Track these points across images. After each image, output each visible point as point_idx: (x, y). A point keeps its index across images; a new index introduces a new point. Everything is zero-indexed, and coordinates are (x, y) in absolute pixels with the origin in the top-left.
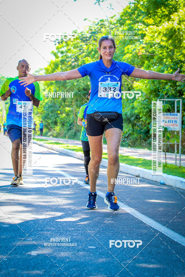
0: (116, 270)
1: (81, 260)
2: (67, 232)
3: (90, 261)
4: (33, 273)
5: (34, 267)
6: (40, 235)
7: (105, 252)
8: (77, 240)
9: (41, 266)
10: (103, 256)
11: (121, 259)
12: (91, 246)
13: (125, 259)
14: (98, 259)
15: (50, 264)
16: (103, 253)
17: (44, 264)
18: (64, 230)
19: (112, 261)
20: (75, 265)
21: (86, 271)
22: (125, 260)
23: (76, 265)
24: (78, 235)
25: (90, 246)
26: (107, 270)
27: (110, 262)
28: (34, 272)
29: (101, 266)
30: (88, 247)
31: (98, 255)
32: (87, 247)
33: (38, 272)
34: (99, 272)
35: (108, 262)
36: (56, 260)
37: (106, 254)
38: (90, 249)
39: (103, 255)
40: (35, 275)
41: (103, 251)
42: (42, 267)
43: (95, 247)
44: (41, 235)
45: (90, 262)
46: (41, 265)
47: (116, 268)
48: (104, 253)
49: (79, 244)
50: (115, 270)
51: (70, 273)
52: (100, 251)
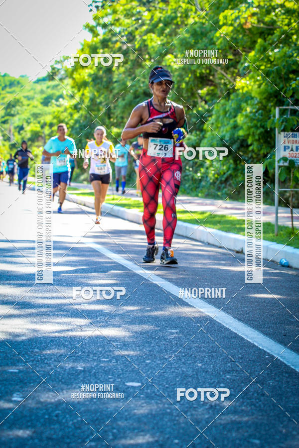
0: (174, 427)
1: (109, 409)
2: (88, 355)
3: (126, 411)
4: (9, 435)
5: (13, 424)
6: (35, 362)
7: (158, 393)
8: (106, 371)
9: (28, 421)
10: (153, 401)
11: (187, 407)
12: (133, 381)
13: (195, 406)
14: (142, 407)
15: (47, 417)
16: (153, 395)
17: (33, 417)
18: (84, 352)
19: (168, 410)
20: (95, 418)
21: (115, 431)
22: (194, 408)
23: (97, 420)
24: (110, 361)
25: (130, 382)
26: (156, 428)
27: (164, 412)
28: (11, 433)
29: (145, 420)
30: (126, 384)
31: (143, 399)
32: (124, 383)
33: (20, 433)
34: (140, 432)
35: (161, 412)
36: (59, 410)
37: (158, 398)
38: (128, 387)
39: (152, 398)
40: (11, 439)
41: (154, 392)
42: (29, 424)
43: (140, 384)
44: (38, 361)
45: (126, 414)
46: (28, 419)
47: (175, 425)
48: (156, 395)
49: (109, 378)
50: (173, 429)
51: (82, 434)
52: (149, 391)
